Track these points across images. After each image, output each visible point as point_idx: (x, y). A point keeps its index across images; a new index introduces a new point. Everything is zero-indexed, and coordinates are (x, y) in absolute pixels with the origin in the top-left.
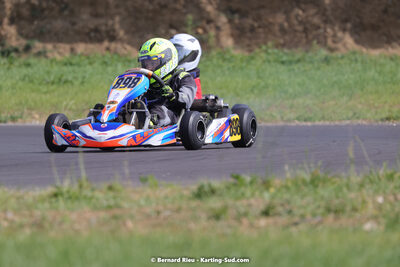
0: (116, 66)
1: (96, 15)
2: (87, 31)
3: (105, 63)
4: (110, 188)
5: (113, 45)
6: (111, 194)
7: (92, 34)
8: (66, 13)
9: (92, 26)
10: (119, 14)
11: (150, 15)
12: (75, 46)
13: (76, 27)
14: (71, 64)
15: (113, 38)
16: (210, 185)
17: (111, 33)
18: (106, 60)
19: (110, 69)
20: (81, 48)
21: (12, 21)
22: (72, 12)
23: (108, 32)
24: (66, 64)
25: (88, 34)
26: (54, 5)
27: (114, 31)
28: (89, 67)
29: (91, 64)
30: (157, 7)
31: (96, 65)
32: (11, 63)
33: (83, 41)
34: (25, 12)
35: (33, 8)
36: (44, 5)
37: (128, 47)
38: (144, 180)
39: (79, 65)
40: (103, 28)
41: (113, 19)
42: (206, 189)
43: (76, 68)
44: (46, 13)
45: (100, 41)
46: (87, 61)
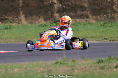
0: (88, 25)
1: (82, 11)
2: (80, 15)
3: (85, 25)
4: (73, 61)
5: (87, 19)
6: (73, 62)
7: (81, 16)
8: (73, 10)
9: (81, 14)
10: (89, 10)
11: (98, 11)
12: (76, 20)
13: (76, 14)
14: (75, 25)
15: (87, 17)
16: (102, 59)
17: (87, 16)
18: (85, 24)
19: (86, 26)
20: (78, 20)
21: (57, 12)
22: (75, 10)
23: (86, 16)
24: (73, 25)
25: (80, 16)
26: (70, 8)
27: (88, 15)
28: (80, 26)
29: (80, 25)
30: (100, 8)
31: (82, 25)
32: (57, 25)
33: (78, 18)
34: (61, 10)
35: (63, 8)
36: (67, 8)
37: (92, 20)
38: (83, 58)
39: (77, 25)
40: (85, 14)
41: (87, 12)
42: (101, 60)
43: (76, 26)
44: (68, 10)
45: (84, 18)
46: (79, 24)
